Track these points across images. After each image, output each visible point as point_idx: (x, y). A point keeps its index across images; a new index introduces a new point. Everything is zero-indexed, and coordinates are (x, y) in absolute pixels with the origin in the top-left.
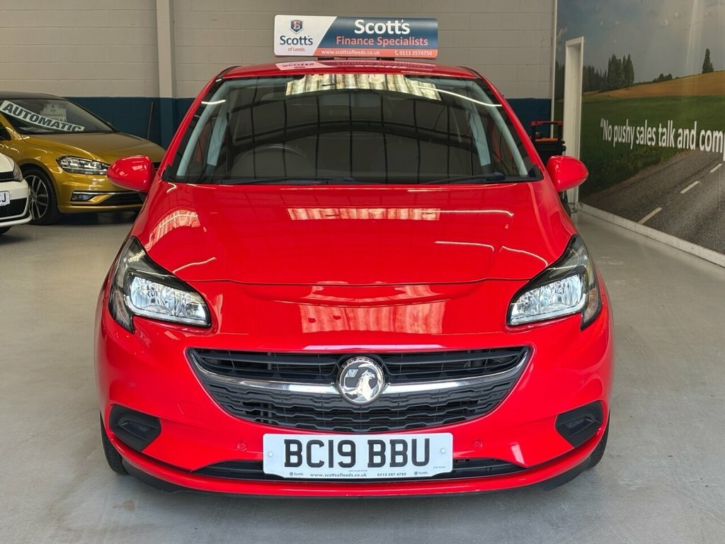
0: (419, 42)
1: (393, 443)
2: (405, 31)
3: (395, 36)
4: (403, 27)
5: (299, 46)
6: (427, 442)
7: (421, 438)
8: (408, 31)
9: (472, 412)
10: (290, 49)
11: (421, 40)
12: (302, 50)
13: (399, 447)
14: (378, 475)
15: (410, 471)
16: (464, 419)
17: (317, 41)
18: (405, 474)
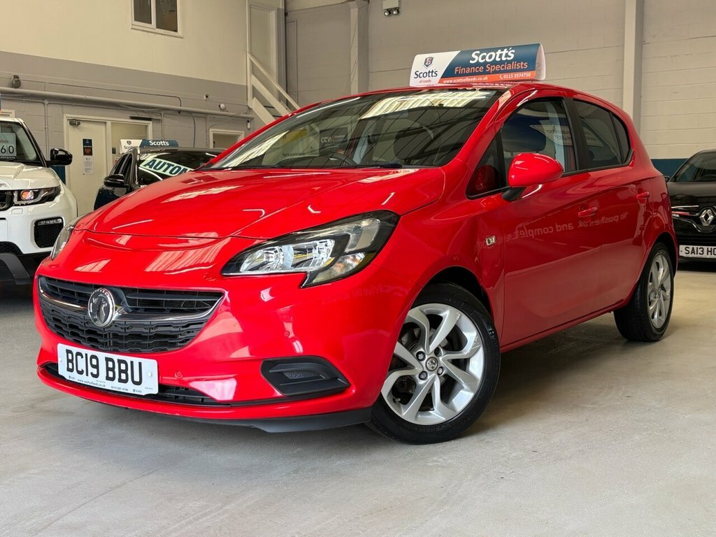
0: (520, 65)
1: (120, 362)
2: (510, 57)
3: (501, 62)
4: (510, 54)
5: (427, 78)
6: (140, 364)
7: (136, 360)
8: (512, 56)
9: (173, 345)
10: (421, 82)
11: (522, 63)
12: (430, 81)
13: (123, 366)
14: (112, 387)
15: (129, 388)
16: (166, 350)
17: (440, 74)
18: (127, 390)
